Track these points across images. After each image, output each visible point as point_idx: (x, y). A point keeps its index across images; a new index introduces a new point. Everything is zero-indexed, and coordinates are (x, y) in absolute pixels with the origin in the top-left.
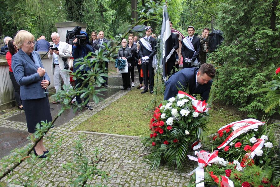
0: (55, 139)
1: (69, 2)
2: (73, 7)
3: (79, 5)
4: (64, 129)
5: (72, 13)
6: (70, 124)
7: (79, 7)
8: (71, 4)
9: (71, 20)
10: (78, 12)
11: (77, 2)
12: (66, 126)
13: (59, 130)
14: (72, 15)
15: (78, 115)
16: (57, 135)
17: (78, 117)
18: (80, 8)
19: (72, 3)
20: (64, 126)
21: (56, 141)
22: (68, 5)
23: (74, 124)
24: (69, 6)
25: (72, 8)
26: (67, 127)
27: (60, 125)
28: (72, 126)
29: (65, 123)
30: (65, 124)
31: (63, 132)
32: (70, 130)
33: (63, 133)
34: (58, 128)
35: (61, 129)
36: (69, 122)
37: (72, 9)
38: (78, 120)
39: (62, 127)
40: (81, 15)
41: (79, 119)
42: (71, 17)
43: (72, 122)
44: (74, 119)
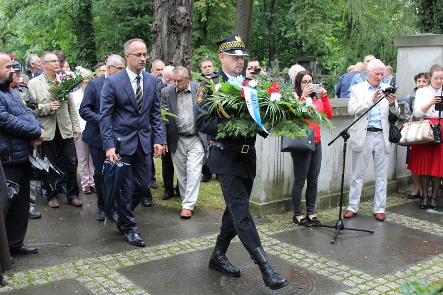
4: (393, 286)
5: (430, 13)
6: (409, 276)
9: (427, 31)
12: (399, 278)
13: (383, 284)
14: (432, 17)
15: (431, 259)
17: (431, 262)
20: (395, 278)
27: (387, 273)
29: (398, 272)
30: (399, 274)
34: (381, 280)
35: (386, 283)
36: (408, 271)
37: (432, 5)
38: (430, 271)
39: (389, 280)
41: (434, 268)
42: (428, 22)
43: (415, 273)
44: (420, 266)
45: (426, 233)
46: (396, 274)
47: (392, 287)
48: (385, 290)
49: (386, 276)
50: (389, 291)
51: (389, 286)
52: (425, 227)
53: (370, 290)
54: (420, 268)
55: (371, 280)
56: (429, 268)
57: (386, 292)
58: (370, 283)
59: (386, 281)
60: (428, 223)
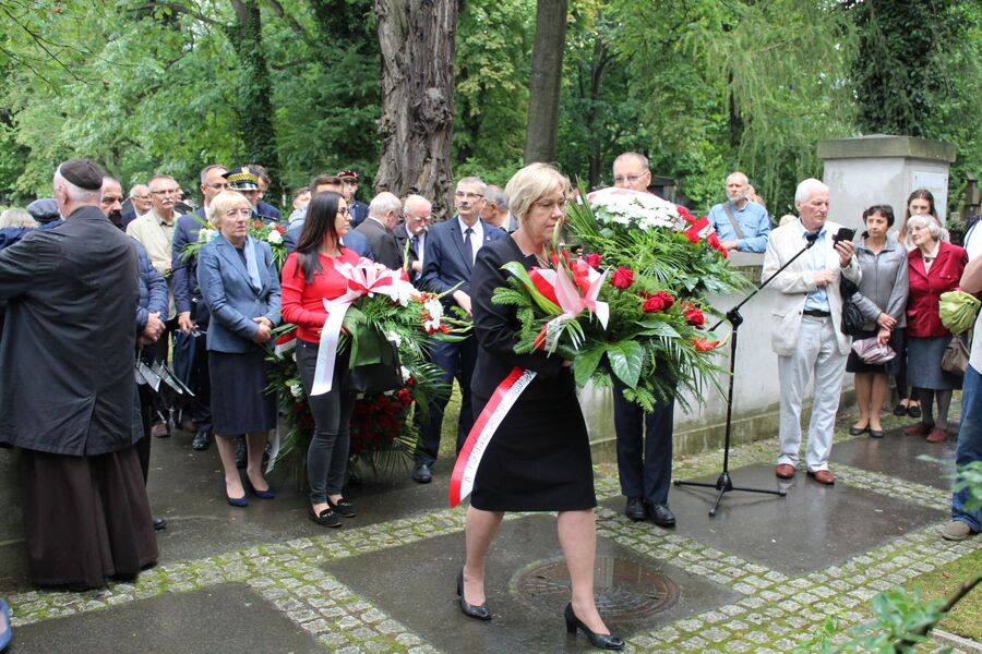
0: (787, 629)
1: (873, 52)
2: (888, 76)
3: (917, 64)
4: (825, 592)
5: (878, 99)
6: (852, 575)
7: (913, 74)
8: (878, 63)
9: (874, 130)
10: (909, 93)
11: (908, 53)
12: (834, 579)
13: (805, 590)
14: (881, 107)
15: (890, 543)
16: (796, 614)
17: (890, 548)
18: (918, 80)
19: (884, 58)
20: (826, 578)
21: (793, 639)
22: (865, 67)
23: (870, 580)
24: (869, 71)
25: (884, 81)
26: (841, 585)
27: (811, 570)
28: (865, 585)
29: (833, 568)
30: (833, 570)
31: (820, 606)
32: (856, 602)
33: (822, 611)
34: (802, 582)
35: (811, 588)
36: (851, 566)
37: (881, 84)
38: (889, 565)
39: (816, 584)
40: (919, 106)
41: (896, 559)
42: (874, 115)
43: (863, 568)
44: (871, 557)
45: (880, 495)
46: (828, 571)
47: (821, 595)
48: (809, 601)
49: (811, 575)
50: (816, 602)
51: (817, 593)
52: (878, 484)
53: (781, 600)
54: (872, 560)
55: (784, 583)
56: (888, 559)
57: (812, 604)
58: (782, 589)
59: (811, 584)
60: (884, 478)
